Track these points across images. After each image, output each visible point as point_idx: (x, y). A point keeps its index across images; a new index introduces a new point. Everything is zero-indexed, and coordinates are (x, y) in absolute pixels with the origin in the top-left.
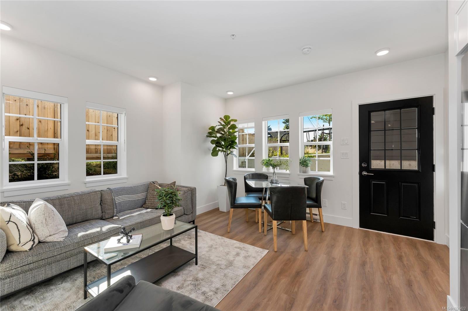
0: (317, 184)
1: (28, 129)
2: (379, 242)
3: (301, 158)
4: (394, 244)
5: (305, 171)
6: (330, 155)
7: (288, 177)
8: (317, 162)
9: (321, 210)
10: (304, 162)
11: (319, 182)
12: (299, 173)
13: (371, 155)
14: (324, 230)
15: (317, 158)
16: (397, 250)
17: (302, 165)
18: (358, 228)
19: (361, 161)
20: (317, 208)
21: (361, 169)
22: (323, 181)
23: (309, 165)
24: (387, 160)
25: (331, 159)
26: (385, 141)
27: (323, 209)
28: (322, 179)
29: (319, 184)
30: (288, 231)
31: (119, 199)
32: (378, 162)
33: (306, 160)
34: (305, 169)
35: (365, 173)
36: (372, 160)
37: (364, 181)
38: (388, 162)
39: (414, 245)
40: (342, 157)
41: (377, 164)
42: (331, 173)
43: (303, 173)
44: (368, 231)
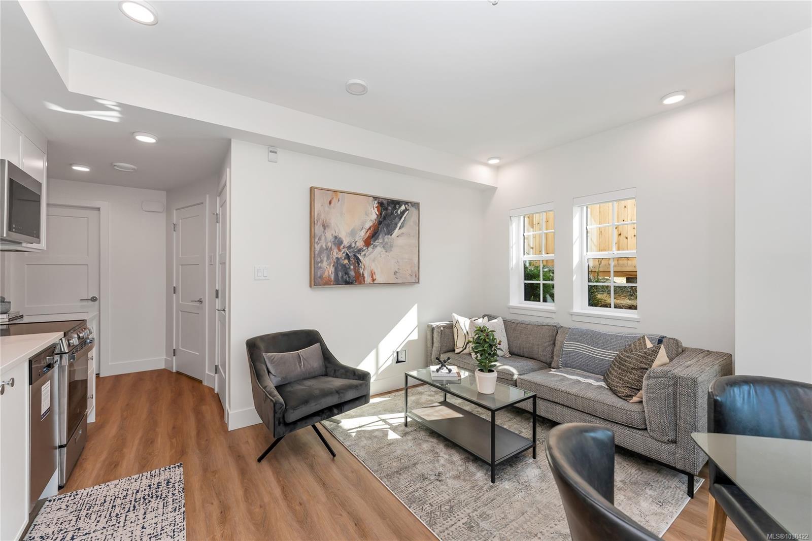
1: (627, 238)
31: (569, 346)
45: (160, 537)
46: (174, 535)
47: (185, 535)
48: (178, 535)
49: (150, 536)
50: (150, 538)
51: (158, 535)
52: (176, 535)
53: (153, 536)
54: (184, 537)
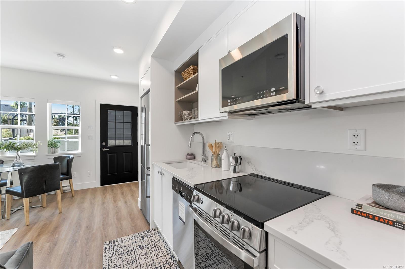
0: (68, 161)
2: (112, 190)
3: (50, 140)
4: (120, 188)
5: (54, 151)
6: (78, 137)
7: (34, 159)
8: (66, 143)
9: (72, 180)
10: (53, 144)
11: (70, 159)
12: (47, 154)
13: (108, 137)
14: (74, 195)
15: (66, 140)
16: (121, 191)
17: (50, 147)
18: (99, 187)
19: (102, 141)
20: (68, 180)
21: (102, 146)
22: (73, 158)
23: (59, 146)
24: (117, 140)
25: (80, 140)
26: (116, 128)
27: (73, 180)
28: (71, 156)
29: (70, 161)
30: (37, 207)
32: (112, 141)
33: (56, 142)
34: (54, 150)
35: (104, 149)
36: (108, 141)
37: (104, 155)
38: (117, 141)
39: (129, 186)
40: (88, 139)
41: (111, 143)
42: (79, 151)
43: (53, 153)
44: (106, 186)
45: (115, 266)
46: (108, 266)
47: (103, 265)
48: (106, 266)
49: (120, 266)
50: (119, 265)
51: (116, 267)
52: (107, 266)
53: (118, 267)
54: (104, 264)
